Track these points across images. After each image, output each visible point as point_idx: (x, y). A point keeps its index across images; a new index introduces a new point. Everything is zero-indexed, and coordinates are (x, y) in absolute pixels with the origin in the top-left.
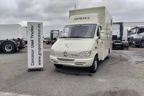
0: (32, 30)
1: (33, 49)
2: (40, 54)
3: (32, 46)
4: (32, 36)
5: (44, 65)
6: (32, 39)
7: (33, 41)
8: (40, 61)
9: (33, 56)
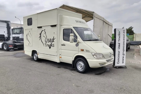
0: (119, 35)
1: (119, 50)
2: (124, 55)
3: (119, 48)
4: (119, 39)
5: (126, 63)
6: (119, 42)
7: (119, 43)
8: (123, 60)
9: (119, 56)
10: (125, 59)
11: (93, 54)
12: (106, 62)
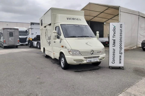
0: (114, 30)
1: (114, 48)
2: (121, 53)
3: (114, 46)
7: (114, 40)
8: (120, 59)
9: (114, 55)
10: (123, 58)
11: (69, 50)
12: (84, 59)
